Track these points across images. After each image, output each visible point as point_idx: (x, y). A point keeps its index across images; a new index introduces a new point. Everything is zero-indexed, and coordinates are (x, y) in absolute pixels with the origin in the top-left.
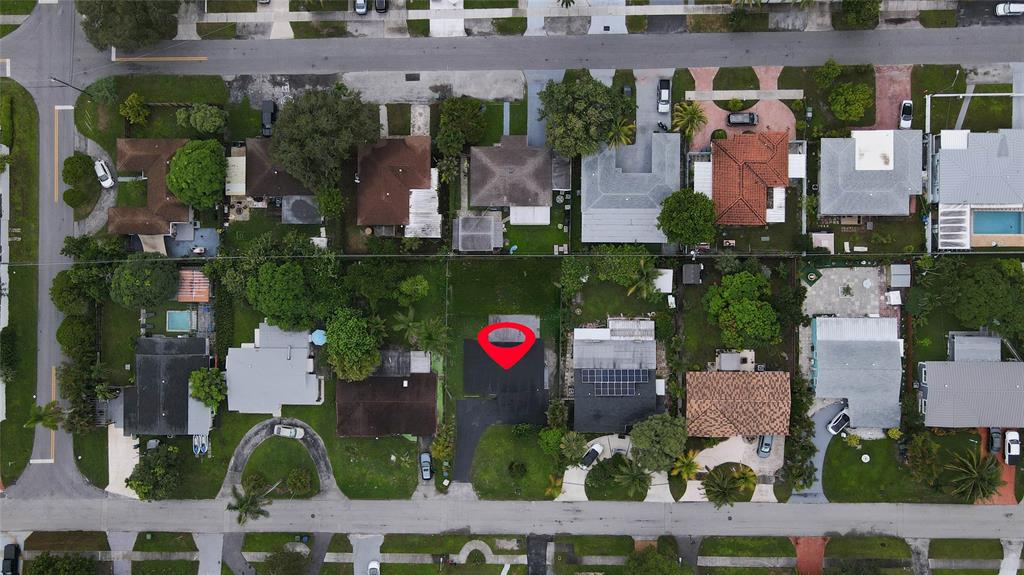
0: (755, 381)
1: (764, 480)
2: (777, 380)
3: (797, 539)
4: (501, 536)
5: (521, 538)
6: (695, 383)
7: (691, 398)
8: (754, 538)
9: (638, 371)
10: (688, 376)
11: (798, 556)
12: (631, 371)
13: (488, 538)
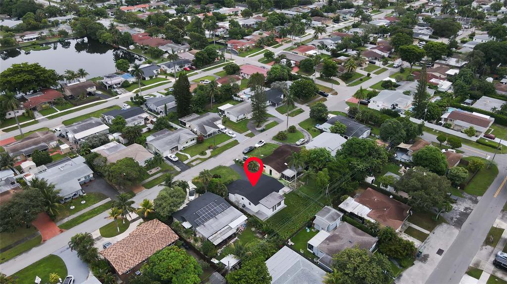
0: (138, 257)
1: (98, 239)
2: (125, 266)
3: (62, 232)
4: (201, 163)
5: (193, 166)
6: (171, 235)
7: (168, 228)
8: (87, 219)
9: (203, 222)
10: (177, 236)
11: (57, 227)
12: (206, 220)
13: (205, 160)
